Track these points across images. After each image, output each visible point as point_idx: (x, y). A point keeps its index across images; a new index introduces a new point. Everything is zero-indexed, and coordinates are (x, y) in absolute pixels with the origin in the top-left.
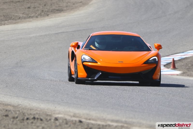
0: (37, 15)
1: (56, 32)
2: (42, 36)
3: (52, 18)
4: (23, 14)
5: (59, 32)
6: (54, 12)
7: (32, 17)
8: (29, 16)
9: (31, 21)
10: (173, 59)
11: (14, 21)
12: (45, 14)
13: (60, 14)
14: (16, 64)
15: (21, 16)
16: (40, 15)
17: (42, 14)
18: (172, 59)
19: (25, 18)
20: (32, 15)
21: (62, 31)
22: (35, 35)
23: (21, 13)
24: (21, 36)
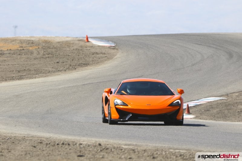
0: (65, 69)
1: (83, 84)
2: (70, 87)
3: (78, 71)
4: (52, 68)
5: (86, 83)
6: (81, 66)
7: (61, 71)
8: (58, 70)
9: (60, 74)
10: (188, 105)
11: (45, 75)
12: (73, 67)
13: (86, 67)
14: (47, 111)
15: (51, 70)
16: (68, 69)
17: (70, 68)
18: (186, 106)
19: (54, 72)
20: (61, 69)
21: (88, 83)
22: (63, 86)
23: (50, 68)
24: (51, 88)
